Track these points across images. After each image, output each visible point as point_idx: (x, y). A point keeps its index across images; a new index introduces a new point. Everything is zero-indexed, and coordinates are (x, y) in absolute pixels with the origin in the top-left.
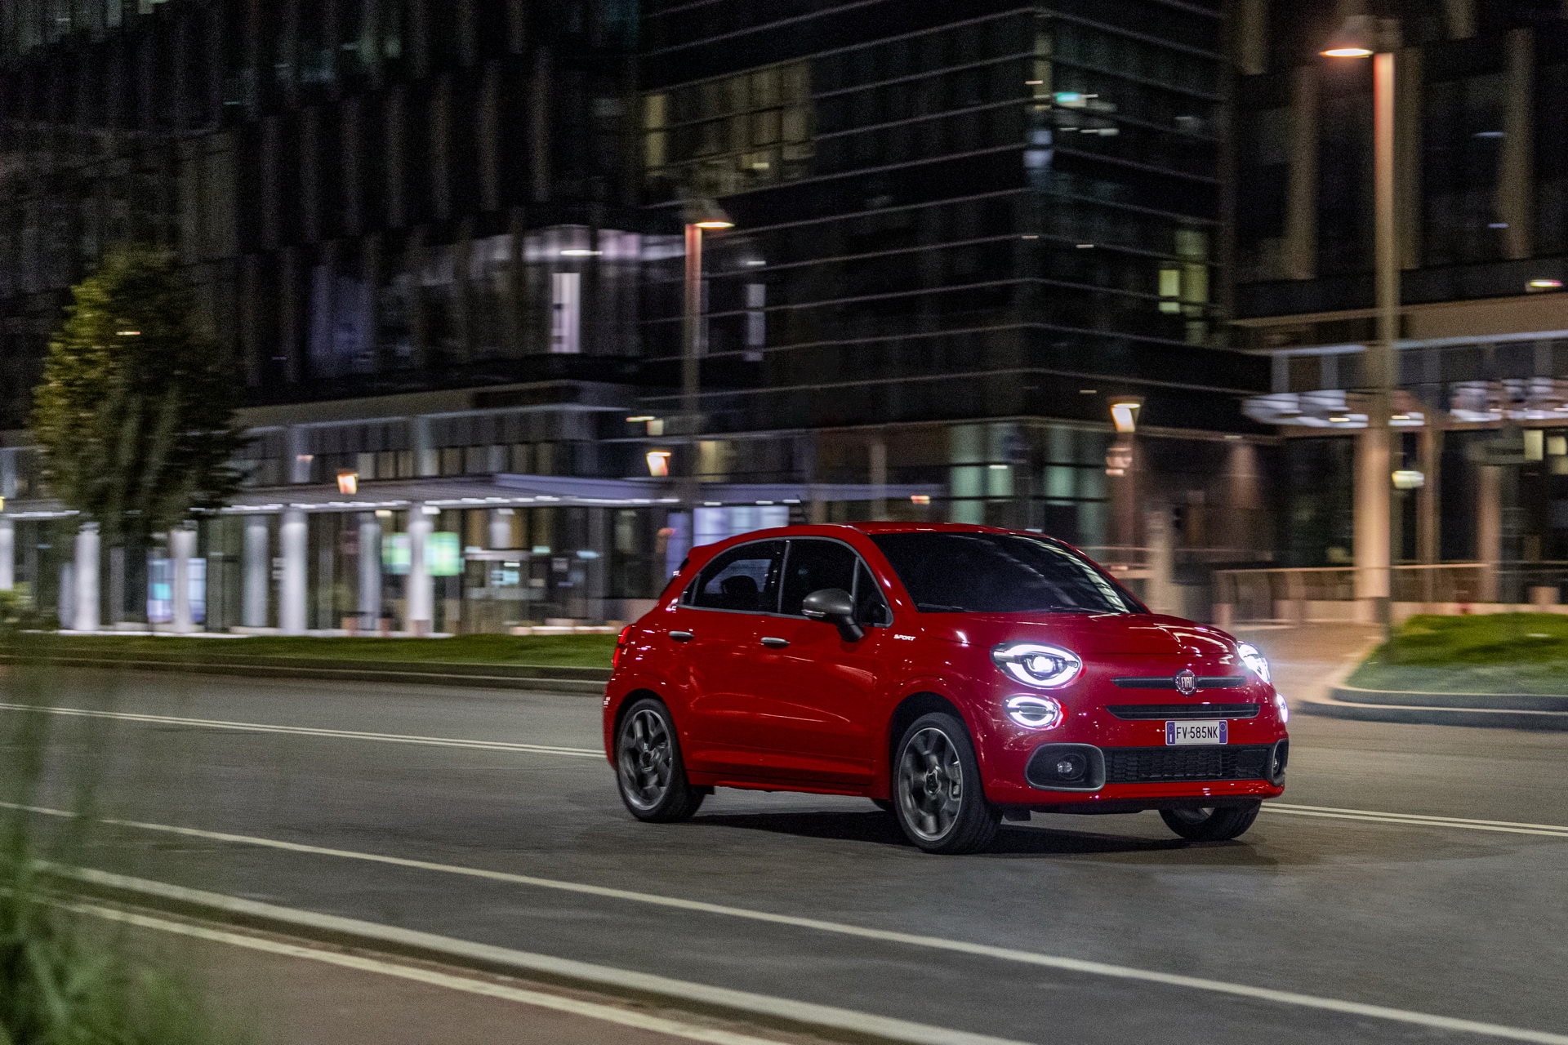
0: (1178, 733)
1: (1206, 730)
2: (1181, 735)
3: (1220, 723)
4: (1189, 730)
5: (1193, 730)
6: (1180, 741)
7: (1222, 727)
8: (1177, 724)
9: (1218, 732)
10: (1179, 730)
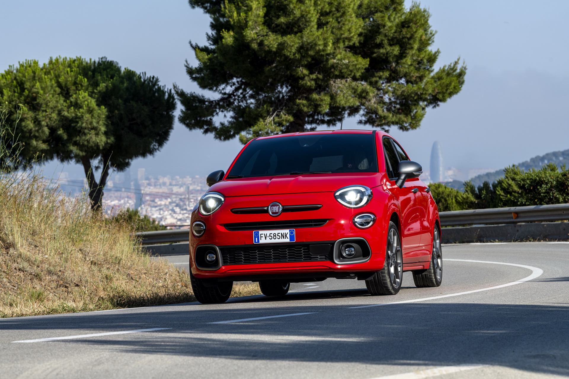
0: (261, 237)
1: (280, 235)
2: (263, 238)
3: (290, 231)
4: (268, 235)
5: (271, 235)
6: (262, 241)
7: (291, 233)
8: (261, 232)
9: (288, 236)
10: (262, 235)
